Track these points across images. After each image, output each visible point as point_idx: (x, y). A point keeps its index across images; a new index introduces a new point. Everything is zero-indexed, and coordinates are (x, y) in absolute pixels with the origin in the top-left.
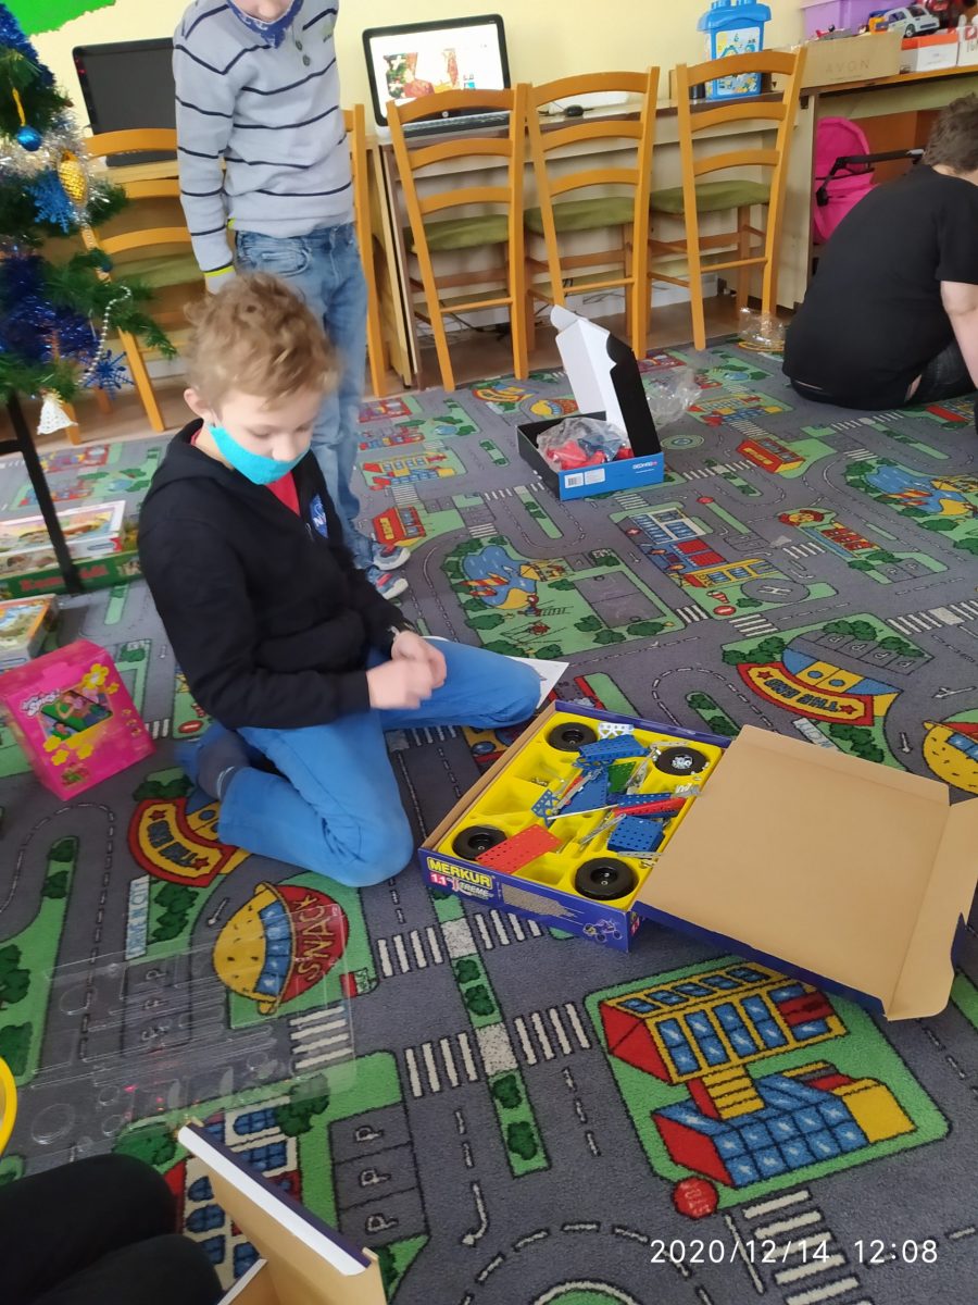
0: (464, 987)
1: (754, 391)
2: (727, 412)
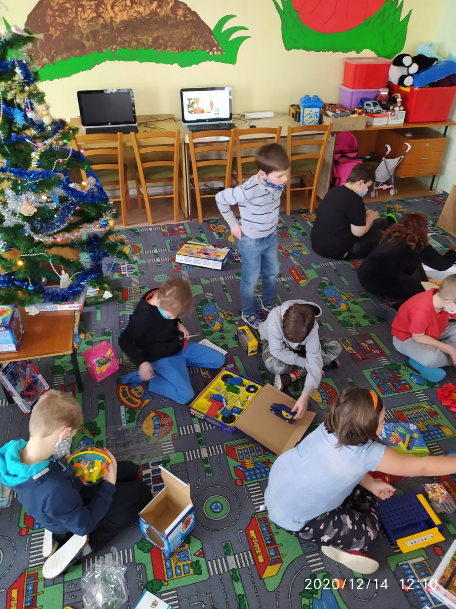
0: (198, 439)
1: (301, 242)
2: (290, 251)
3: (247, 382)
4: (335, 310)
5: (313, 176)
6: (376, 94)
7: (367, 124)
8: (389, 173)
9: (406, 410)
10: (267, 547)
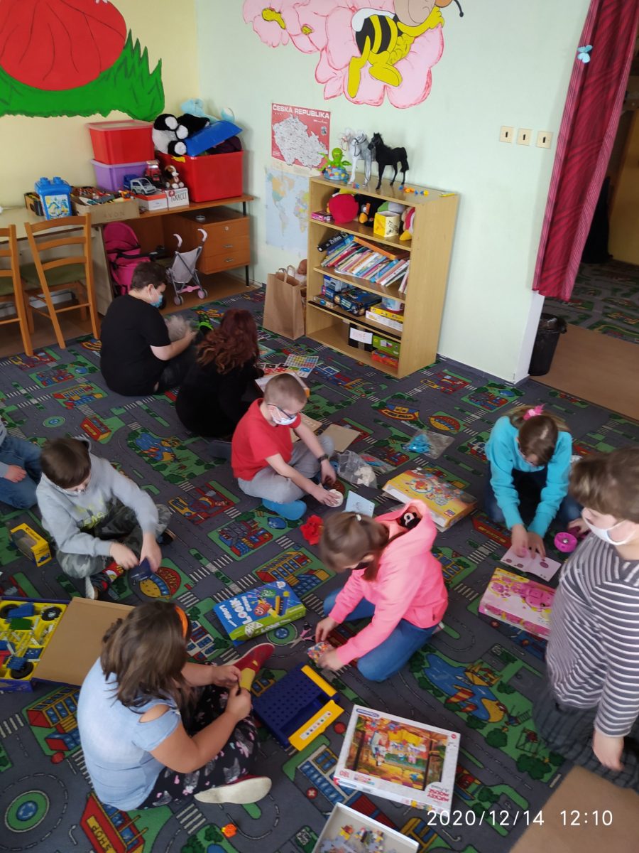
1: (89, 382)
2: (76, 398)
3: (41, 607)
4: (157, 464)
5: (85, 288)
6: (143, 169)
7: (140, 210)
8: (190, 271)
9: (271, 566)
10: (118, 830)
